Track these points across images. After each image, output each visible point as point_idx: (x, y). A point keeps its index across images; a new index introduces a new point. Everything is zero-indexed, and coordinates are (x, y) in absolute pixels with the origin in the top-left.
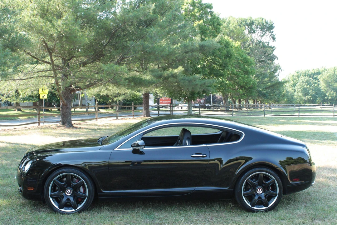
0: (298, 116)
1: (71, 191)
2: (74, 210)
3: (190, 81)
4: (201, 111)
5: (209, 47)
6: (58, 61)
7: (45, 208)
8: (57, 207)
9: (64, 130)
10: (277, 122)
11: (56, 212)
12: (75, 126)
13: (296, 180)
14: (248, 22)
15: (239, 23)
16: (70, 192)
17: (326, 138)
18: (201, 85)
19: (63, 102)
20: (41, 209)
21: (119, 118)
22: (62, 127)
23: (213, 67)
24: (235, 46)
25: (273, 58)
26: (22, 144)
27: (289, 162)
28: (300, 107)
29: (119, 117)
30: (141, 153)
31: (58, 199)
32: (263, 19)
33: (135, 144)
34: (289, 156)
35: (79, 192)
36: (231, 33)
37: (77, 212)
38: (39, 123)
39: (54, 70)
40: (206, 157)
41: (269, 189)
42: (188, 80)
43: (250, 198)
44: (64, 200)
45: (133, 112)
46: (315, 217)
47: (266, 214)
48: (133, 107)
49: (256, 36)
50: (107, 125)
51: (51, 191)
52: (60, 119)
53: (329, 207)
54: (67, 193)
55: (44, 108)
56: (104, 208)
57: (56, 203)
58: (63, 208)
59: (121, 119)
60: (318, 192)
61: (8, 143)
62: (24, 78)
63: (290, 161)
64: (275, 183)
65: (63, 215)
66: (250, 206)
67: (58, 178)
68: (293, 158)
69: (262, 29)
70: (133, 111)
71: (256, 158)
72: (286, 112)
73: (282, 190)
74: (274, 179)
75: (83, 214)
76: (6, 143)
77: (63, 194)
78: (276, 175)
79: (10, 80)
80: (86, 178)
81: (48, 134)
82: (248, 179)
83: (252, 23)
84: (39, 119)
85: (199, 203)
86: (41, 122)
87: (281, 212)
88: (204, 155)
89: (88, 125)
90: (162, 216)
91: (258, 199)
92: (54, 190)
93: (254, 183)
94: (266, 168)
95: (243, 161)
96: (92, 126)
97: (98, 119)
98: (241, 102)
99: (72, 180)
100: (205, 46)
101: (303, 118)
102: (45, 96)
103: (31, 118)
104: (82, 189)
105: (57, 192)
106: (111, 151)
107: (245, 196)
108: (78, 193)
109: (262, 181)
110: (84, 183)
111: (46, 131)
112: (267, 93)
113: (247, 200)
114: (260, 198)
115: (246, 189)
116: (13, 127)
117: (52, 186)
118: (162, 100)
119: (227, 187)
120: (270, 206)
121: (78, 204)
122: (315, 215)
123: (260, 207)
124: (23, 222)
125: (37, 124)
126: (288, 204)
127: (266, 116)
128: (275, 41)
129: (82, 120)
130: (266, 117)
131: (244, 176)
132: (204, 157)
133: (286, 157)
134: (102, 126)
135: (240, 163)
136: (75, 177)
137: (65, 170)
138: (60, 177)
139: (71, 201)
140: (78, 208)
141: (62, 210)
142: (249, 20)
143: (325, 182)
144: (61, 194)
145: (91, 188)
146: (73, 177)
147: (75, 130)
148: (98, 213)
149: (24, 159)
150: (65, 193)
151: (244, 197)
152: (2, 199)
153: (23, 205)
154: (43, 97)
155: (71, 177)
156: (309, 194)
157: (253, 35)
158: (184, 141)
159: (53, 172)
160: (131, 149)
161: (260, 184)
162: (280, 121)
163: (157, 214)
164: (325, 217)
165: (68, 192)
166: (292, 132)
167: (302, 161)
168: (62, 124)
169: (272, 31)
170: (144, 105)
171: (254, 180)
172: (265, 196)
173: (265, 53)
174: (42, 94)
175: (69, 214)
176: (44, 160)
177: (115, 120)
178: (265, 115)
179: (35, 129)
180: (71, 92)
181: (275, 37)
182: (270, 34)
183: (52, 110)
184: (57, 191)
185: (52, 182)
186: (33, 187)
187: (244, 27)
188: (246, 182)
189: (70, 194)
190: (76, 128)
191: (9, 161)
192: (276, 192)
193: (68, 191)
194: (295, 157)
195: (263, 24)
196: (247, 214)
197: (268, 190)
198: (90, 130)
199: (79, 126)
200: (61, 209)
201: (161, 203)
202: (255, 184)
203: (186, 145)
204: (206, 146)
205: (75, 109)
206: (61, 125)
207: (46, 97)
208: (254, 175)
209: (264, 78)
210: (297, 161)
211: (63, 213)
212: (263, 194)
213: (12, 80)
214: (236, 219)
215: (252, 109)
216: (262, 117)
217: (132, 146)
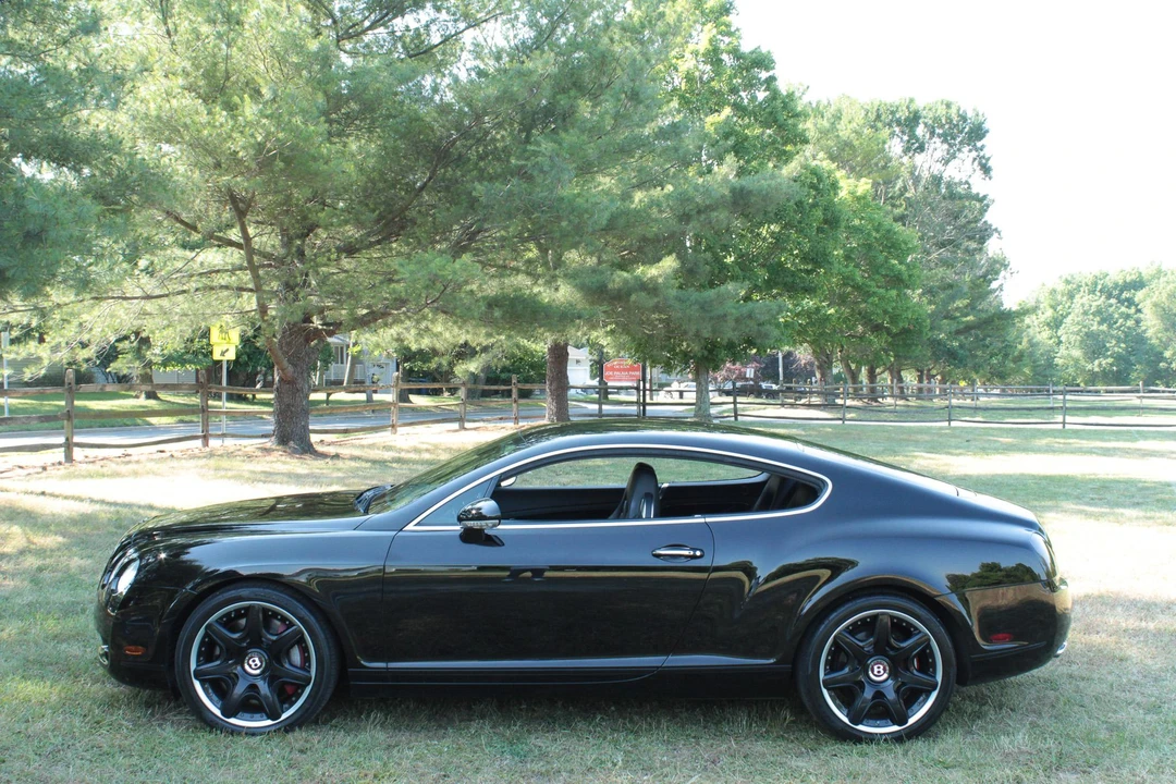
0: (1060, 426)
1: (261, 662)
2: (269, 722)
3: (704, 306)
4: (738, 406)
5: (766, 197)
6: (267, 239)
7: (180, 713)
8: (217, 712)
9: (284, 463)
10: (987, 445)
11: (212, 728)
12: (319, 448)
13: (1003, 640)
14: (903, 114)
15: (872, 117)
16: (259, 664)
17: (1141, 501)
18: (737, 320)
19: (283, 370)
20: (169, 716)
21: (467, 425)
22: (277, 450)
23: (780, 264)
24: (858, 194)
25: (983, 235)
26: (140, 507)
27: (987, 578)
28: (1068, 397)
29: (469, 421)
30: (491, 541)
31: (219, 687)
32: (948, 106)
33: (469, 511)
34: (989, 560)
35: (287, 666)
36: (843, 150)
37: (279, 729)
38: (205, 438)
39: (253, 268)
40: (701, 557)
41: (910, 665)
42: (697, 302)
43: (846, 696)
44: (240, 689)
45: (514, 405)
46: (1059, 763)
47: (899, 749)
48: (514, 391)
49: (928, 162)
50: (424, 446)
51: (198, 661)
52: (273, 428)
53: (1113, 728)
54: (250, 666)
55: (223, 389)
56: (368, 716)
57: (215, 698)
58: (233, 715)
59: (475, 429)
60: (1083, 679)
61: (97, 502)
62: (158, 292)
63: (992, 576)
64: (929, 646)
65: (236, 738)
66: (846, 720)
67: (221, 618)
68: (1003, 566)
69: (945, 138)
70: (515, 401)
71: (868, 563)
72: (1020, 412)
73: (953, 671)
74: (926, 635)
75: (298, 737)
76: (92, 501)
77: (236, 668)
78: (935, 622)
79: (113, 298)
80: (311, 619)
81: (230, 474)
82: (840, 633)
83: (914, 119)
84: (206, 425)
85: (682, 707)
86: (211, 435)
87: (951, 743)
88: (694, 550)
89: (363, 446)
90: (554, 749)
91: (874, 698)
92: (207, 654)
93: (861, 644)
94: (902, 597)
95: (826, 573)
96: (377, 451)
97: (398, 429)
98: (875, 376)
99: (268, 626)
100: (751, 192)
101: (1076, 433)
102: (227, 350)
103: (186, 422)
104: (296, 656)
105: (218, 662)
106: (394, 533)
107: (828, 689)
108: (283, 666)
109: (888, 640)
110: (303, 634)
111: (225, 463)
112: (961, 346)
113: (838, 702)
114: (879, 695)
115: (833, 666)
116: (120, 451)
117: (202, 643)
118: (612, 369)
119: (768, 657)
120: (911, 721)
121: (282, 702)
122: (1060, 756)
123: (878, 726)
124: (103, 758)
125: (199, 443)
126: (978, 715)
127: (953, 424)
128: (990, 178)
129: (346, 431)
130: (955, 428)
131: (826, 622)
132: (694, 557)
133: (979, 564)
134: (408, 452)
135: (817, 578)
136: (275, 614)
137: (244, 592)
138: (228, 614)
139: (262, 692)
140: (284, 716)
141: (233, 721)
142: (904, 108)
143: (1112, 646)
144: (229, 670)
145: (326, 651)
146: (269, 616)
147: (320, 463)
148: (348, 733)
149: (121, 553)
150: (243, 667)
151: (825, 692)
152: (48, 683)
153: (111, 703)
154: (223, 354)
155: (261, 615)
156: (1051, 684)
157: (919, 159)
158: (633, 505)
159: (206, 597)
160: (458, 528)
161: (881, 650)
162: (998, 441)
163: (539, 742)
164: (1092, 761)
165: (254, 665)
166: (1034, 477)
167: (1027, 577)
168: (279, 444)
169: (979, 144)
170: (551, 385)
171: (861, 635)
172: (897, 691)
173: (956, 218)
174: (219, 344)
175: (253, 735)
176: (185, 557)
177: (456, 431)
178: (950, 421)
179: (193, 457)
180: (308, 340)
181: (990, 164)
182: (974, 154)
183: (258, 396)
184: (217, 658)
185: (202, 631)
186: (141, 645)
187: (887, 131)
188: (835, 643)
189: (258, 672)
190: (324, 456)
191: (90, 561)
192: (934, 677)
193: (254, 661)
194: (1007, 561)
195: (949, 120)
196: (838, 747)
197: (907, 669)
198: (368, 465)
199: (332, 450)
200: (229, 718)
201: (560, 704)
202: (863, 648)
203: (638, 517)
204: (702, 520)
205: (329, 395)
206: (274, 447)
207: (231, 356)
208: (860, 620)
209: (953, 298)
210: (1015, 576)
211: (235, 731)
212: (890, 681)
213: (118, 298)
214: (795, 763)
215: (913, 402)
216: (941, 428)
217: (460, 520)
